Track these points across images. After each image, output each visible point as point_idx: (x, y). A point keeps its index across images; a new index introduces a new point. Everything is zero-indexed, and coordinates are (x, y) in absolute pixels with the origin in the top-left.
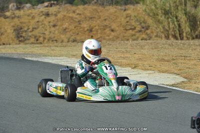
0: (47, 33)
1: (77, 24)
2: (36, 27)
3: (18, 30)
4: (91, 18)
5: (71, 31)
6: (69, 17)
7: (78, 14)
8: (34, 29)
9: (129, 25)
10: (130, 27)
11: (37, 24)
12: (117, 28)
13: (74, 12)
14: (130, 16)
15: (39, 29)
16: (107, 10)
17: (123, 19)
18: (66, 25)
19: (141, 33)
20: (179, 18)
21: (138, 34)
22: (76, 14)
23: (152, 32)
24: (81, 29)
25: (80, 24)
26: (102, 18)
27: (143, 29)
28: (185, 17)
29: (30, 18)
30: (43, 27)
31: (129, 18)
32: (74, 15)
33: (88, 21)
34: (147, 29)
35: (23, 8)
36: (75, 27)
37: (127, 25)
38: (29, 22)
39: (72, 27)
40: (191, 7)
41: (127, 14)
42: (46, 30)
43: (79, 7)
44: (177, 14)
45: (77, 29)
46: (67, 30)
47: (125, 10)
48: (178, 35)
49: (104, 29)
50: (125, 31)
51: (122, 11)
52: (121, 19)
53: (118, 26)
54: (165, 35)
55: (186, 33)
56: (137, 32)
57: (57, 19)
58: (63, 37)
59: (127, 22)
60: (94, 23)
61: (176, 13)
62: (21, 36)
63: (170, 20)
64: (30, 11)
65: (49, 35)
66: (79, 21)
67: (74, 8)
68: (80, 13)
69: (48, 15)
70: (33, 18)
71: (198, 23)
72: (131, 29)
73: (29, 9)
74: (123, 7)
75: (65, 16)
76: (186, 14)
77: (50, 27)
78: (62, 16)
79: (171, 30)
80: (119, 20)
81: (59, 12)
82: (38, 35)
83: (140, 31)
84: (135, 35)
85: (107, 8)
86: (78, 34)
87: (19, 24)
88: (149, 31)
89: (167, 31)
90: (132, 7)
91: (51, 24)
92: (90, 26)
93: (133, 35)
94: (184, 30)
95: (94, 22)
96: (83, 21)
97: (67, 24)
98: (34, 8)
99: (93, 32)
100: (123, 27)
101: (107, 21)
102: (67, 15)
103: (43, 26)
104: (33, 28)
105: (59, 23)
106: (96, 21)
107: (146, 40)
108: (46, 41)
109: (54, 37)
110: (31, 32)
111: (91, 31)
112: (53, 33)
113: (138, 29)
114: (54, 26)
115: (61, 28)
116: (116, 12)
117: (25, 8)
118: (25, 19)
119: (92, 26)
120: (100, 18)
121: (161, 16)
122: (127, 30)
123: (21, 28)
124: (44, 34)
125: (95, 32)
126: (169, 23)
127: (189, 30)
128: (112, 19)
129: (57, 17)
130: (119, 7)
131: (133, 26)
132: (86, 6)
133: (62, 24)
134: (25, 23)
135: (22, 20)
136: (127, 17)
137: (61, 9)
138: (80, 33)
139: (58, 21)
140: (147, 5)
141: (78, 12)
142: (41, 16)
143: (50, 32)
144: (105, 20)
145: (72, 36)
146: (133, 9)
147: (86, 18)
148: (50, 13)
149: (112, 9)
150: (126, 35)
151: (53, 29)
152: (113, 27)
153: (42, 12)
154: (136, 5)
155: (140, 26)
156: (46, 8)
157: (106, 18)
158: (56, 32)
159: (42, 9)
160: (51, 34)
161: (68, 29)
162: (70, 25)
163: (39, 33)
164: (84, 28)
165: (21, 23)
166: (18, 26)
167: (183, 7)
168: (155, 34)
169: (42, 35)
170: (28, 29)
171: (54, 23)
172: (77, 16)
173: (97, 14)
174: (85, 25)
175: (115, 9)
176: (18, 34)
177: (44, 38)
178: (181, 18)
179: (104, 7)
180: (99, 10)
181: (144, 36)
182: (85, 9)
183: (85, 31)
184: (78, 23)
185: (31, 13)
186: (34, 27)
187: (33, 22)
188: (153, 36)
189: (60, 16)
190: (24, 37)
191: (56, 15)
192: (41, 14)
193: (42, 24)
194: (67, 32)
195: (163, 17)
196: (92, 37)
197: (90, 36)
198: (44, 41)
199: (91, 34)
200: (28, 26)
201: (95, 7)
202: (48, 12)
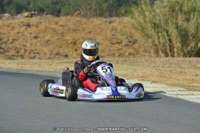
0: (28, 45)
1: (60, 36)
2: (16, 38)
4: (75, 30)
5: (53, 43)
6: (52, 28)
7: (60, 26)
8: (14, 41)
9: (115, 38)
10: (116, 41)
11: (17, 35)
12: (103, 42)
13: (57, 23)
14: (116, 29)
15: (20, 41)
16: (92, 22)
17: (108, 32)
18: (48, 37)
19: (128, 47)
20: (170, 33)
21: (124, 49)
23: (140, 47)
24: (65, 42)
25: (63, 36)
26: (87, 31)
27: (129, 43)
28: (176, 31)
29: (10, 28)
30: (24, 39)
31: (114, 31)
32: (57, 27)
33: (72, 33)
34: (134, 43)
35: (1, 18)
36: (58, 40)
37: (113, 38)
38: (9, 33)
39: (55, 39)
40: (183, 21)
41: (113, 27)
42: (27, 42)
43: (62, 18)
44: (168, 28)
45: (60, 42)
46: (49, 43)
47: (110, 23)
48: (168, 50)
50: (111, 45)
51: (108, 23)
52: (106, 32)
53: (104, 40)
54: (154, 50)
55: (177, 49)
56: (123, 46)
58: (45, 49)
59: (113, 35)
61: (166, 27)
62: (1, 48)
63: (160, 34)
64: (9, 21)
65: (31, 47)
66: (62, 33)
67: (56, 19)
68: (63, 24)
69: (28, 25)
70: (13, 28)
71: (191, 38)
72: (117, 43)
73: (8, 19)
74: (108, 19)
75: (47, 27)
76: (177, 28)
77: (31, 39)
78: (44, 28)
79: (161, 45)
80: (104, 33)
81: (40, 23)
82: (19, 47)
83: (127, 45)
84: (122, 49)
85: (92, 19)
86: (61, 47)
88: (136, 46)
89: (157, 46)
90: (117, 19)
91: (32, 35)
92: (74, 39)
93: (119, 49)
94: (175, 45)
95: (78, 35)
96: (66, 33)
97: (49, 35)
98: (13, 18)
99: (77, 45)
100: (109, 41)
101: (91, 34)
102: (50, 26)
103: (24, 37)
104: (13, 40)
105: (41, 35)
106: (80, 34)
107: (133, 54)
108: (27, 53)
109: (36, 50)
110: (11, 43)
111: (75, 44)
112: (35, 45)
113: (124, 43)
114: (36, 37)
115: (43, 39)
116: (100, 24)
117: (4, 18)
118: (4, 30)
119: (76, 38)
120: (84, 30)
121: (151, 30)
122: (113, 44)
123: (1, 40)
124: (25, 46)
125: (79, 46)
126: (159, 38)
127: (180, 46)
128: (96, 32)
129: (38, 29)
130: (104, 19)
131: (120, 39)
132: (69, 17)
133: (44, 36)
134: (4, 34)
135: (2, 31)
136: (113, 30)
137: (42, 20)
138: (63, 46)
139: (39, 33)
140: (136, 18)
141: (60, 23)
142: (22, 27)
143: (32, 44)
144: (90, 32)
145: (55, 49)
146: (119, 22)
147: (69, 30)
148: (31, 24)
149: (97, 21)
150: (112, 49)
151: (34, 41)
152: (98, 41)
153: (22, 22)
154: (121, 17)
155: (126, 40)
156: (27, 19)
157: (91, 30)
158: (38, 44)
159: (22, 20)
160: (33, 46)
161: (51, 41)
162: (52, 37)
163: (20, 45)
164: (67, 40)
167: (174, 21)
168: (143, 49)
169: (22, 47)
170: (8, 40)
171: (36, 34)
172: (60, 28)
173: (81, 26)
174: (69, 38)
175: (100, 22)
177: (26, 51)
178: (172, 32)
179: (88, 19)
180: (83, 22)
181: (131, 51)
182: (68, 20)
183: (69, 44)
184: (61, 35)
185: (11, 23)
186: (14, 38)
187: (13, 33)
188: (141, 51)
189: (41, 27)
190: (3, 49)
191: (37, 26)
192: (22, 25)
193: (23, 35)
194: (49, 44)
195: (153, 31)
196: (76, 50)
197: (74, 50)
198: (25, 53)
199: (75, 47)
200: (8, 38)
201: (78, 19)
202: (29, 22)
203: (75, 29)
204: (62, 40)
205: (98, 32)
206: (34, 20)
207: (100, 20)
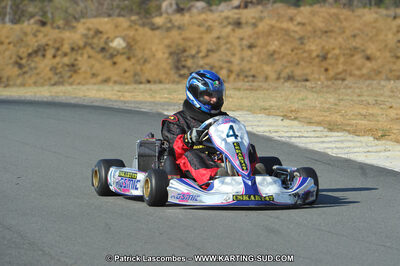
0: (236, 60)
1: (296, 44)
2: (214, 47)
3: (178, 54)
4: (326, 32)
5: (283, 57)
6: (282, 29)
7: (299, 24)
8: (210, 53)
11: (216, 42)
12: (378, 54)
13: (291, 19)
15: (220, 53)
16: (360, 17)
17: (390, 36)
18: (274, 45)
22: (295, 23)
24: (305, 55)
25: (302, 43)
26: (348, 33)
29: (203, 29)
30: (228, 49)
32: (291, 26)
33: (320, 38)
35: (189, 9)
36: (292, 51)
37: (398, 47)
38: (201, 38)
39: (286, 49)
42: (234, 55)
43: (302, 8)
45: (296, 54)
46: (276, 56)
47: (395, 18)
49: (352, 56)
50: (394, 60)
51: (389, 20)
52: (386, 35)
53: (380, 50)
57: (257, 33)
58: (267, 69)
60: (330, 43)
62: (184, 67)
64: (203, 16)
65: (239, 65)
66: (301, 38)
67: (292, 11)
68: (304, 21)
69: (238, 24)
70: (209, 29)
73: (202, 11)
74: (391, 12)
75: (273, 27)
77: (242, 50)
78: (267, 27)
80: (382, 37)
81: (261, 19)
82: (217, 64)
85: (360, 11)
86: (298, 64)
87: (181, 42)
91: (245, 43)
92: (323, 48)
95: (332, 40)
96: (309, 38)
97: (276, 43)
98: (211, 11)
99: (329, 61)
100: (390, 52)
101: (357, 40)
102: (278, 25)
103: (228, 46)
104: (208, 51)
105: (261, 42)
106: (336, 39)
108: (233, 76)
109: (250, 69)
110: (203, 57)
111: (325, 58)
112: (248, 61)
114: (251, 47)
115: (265, 50)
116: (376, 21)
117: (194, 11)
118: (192, 33)
119: (327, 47)
120: (344, 32)
122: (398, 58)
123: (184, 51)
124: (229, 62)
125: (332, 61)
128: (367, 35)
129: (256, 30)
130: (383, 11)
132: (316, 7)
133: (267, 44)
134: (192, 40)
135: (187, 34)
136: (398, 32)
137: (265, 14)
138: (302, 63)
139: (258, 38)
141: (299, 19)
142: (225, 27)
143: (242, 59)
144: (354, 36)
145: (286, 67)
147: (315, 32)
148: (243, 20)
149: (369, 15)
150: (395, 67)
151: (248, 53)
152: (369, 52)
153: (227, 18)
156: (236, 11)
157: (356, 32)
158: (255, 60)
159: (227, 13)
160: (245, 63)
161: (279, 53)
162: (282, 45)
163: (220, 60)
164: (310, 52)
165: (184, 39)
166: (178, 45)
169: (225, 65)
170: (198, 52)
171: (252, 41)
172: (297, 28)
173: (338, 24)
174: (314, 47)
175: (375, 16)
176: (179, 61)
177: (230, 71)
179: (353, 11)
180: (342, 17)
182: (313, 14)
183: (314, 59)
184: (299, 42)
185: (206, 20)
186: (209, 48)
187: (208, 38)
189: (262, 26)
190: (189, 69)
191: (255, 25)
192: (225, 23)
193: (227, 43)
194: (275, 59)
196: (326, 70)
197: (323, 69)
198: (229, 76)
199: (325, 64)
200: (199, 47)
201: (334, 10)
202: (239, 18)
203: (326, 29)
204: (300, 51)
205: (370, 35)
206: (250, 13)
207: (376, 13)
